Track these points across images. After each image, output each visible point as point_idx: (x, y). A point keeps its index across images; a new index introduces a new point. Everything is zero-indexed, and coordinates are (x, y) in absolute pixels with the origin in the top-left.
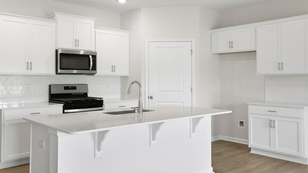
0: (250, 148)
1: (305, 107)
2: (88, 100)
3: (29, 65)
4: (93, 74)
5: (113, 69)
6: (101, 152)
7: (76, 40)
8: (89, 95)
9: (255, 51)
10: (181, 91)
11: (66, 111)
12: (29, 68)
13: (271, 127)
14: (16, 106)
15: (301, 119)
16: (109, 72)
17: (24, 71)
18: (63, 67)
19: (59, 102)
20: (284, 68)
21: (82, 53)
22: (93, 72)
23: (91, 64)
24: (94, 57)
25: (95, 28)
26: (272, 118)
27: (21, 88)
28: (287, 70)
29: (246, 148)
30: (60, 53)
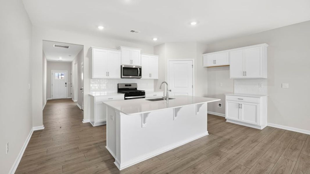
0: (226, 119)
1: (261, 97)
2: (137, 92)
3: (108, 74)
4: (140, 78)
5: (150, 75)
6: (145, 124)
7: (131, 60)
8: (138, 89)
9: (229, 65)
10: (186, 87)
11: (126, 98)
12: (108, 75)
13: (239, 108)
14: (103, 94)
15: (258, 103)
16: (148, 77)
17: (106, 77)
18: (124, 74)
19: (123, 93)
20: (247, 75)
21: (134, 67)
22: (140, 77)
23: (139, 73)
24: (140, 69)
25: (141, 54)
26: (240, 103)
27: (105, 85)
28: (248, 76)
29: (224, 119)
30: (123, 67)
